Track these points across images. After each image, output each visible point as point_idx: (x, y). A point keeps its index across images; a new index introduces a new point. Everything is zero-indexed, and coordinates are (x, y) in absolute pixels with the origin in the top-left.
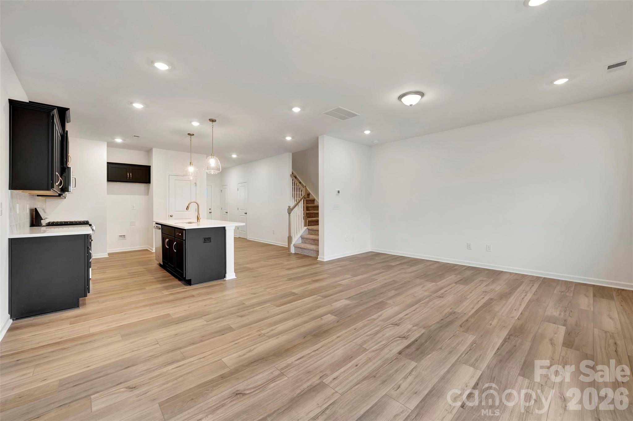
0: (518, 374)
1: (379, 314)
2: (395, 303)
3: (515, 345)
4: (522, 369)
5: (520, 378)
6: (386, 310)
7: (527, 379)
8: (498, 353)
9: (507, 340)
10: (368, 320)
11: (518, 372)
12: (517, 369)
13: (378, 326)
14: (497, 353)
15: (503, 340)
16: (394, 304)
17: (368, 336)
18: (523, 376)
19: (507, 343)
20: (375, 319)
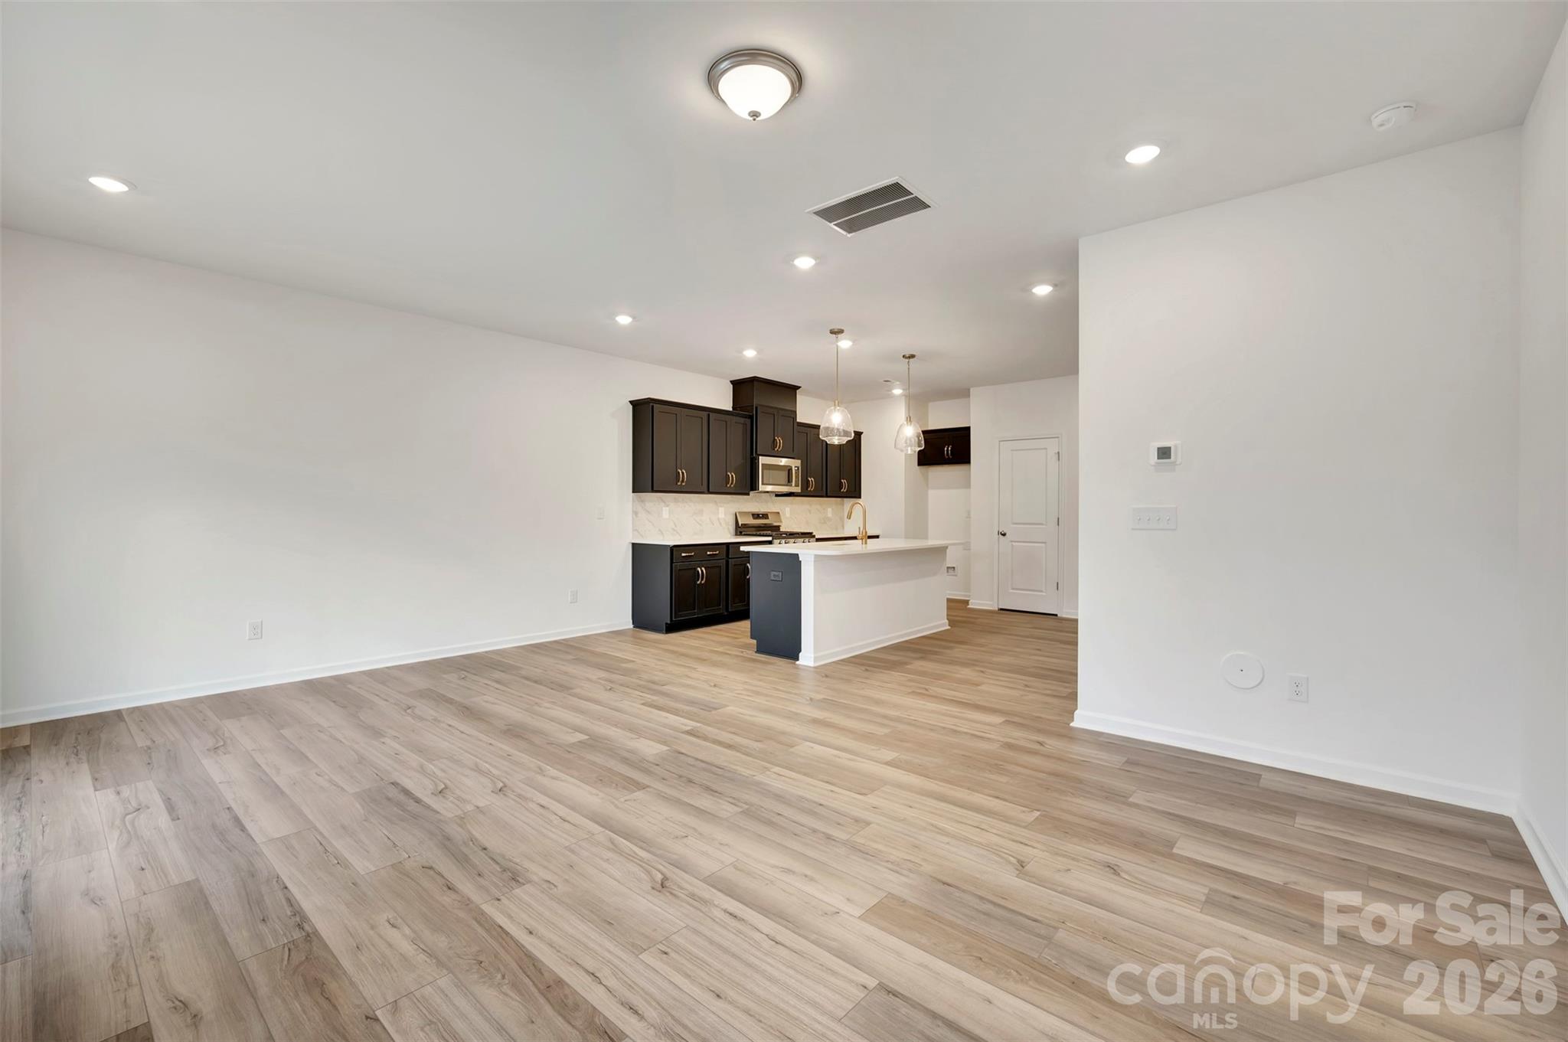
0: (201, 879)
3: (268, 924)
4: (201, 891)
5: (190, 877)
7: (177, 882)
8: (274, 882)
9: (298, 919)
11: (202, 883)
12: (210, 884)
14: (277, 881)
15: (304, 912)
18: (188, 883)
19: (289, 913)
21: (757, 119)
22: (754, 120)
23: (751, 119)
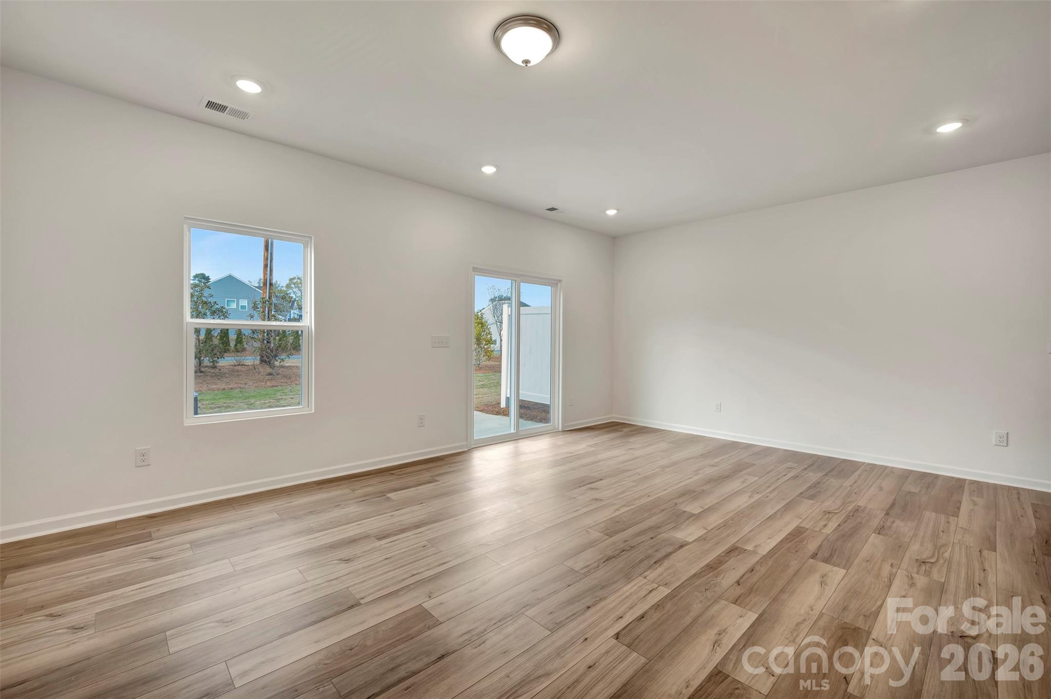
1: (617, 513)
2: (587, 531)
6: (606, 519)
10: (634, 505)
13: (620, 498)
16: (589, 530)
17: (633, 490)
20: (624, 506)
21: (528, 65)
22: (526, 65)
23: (524, 65)
